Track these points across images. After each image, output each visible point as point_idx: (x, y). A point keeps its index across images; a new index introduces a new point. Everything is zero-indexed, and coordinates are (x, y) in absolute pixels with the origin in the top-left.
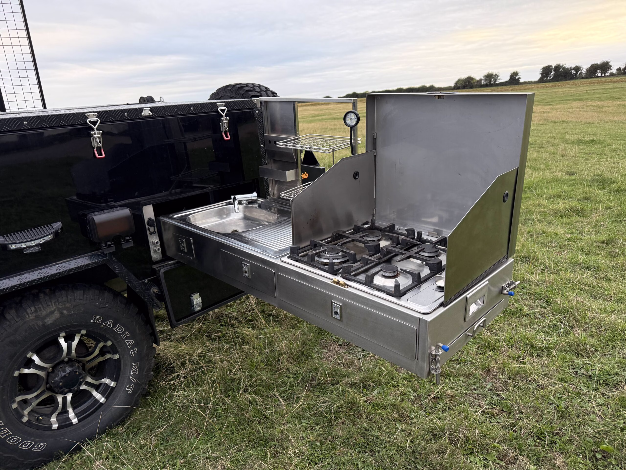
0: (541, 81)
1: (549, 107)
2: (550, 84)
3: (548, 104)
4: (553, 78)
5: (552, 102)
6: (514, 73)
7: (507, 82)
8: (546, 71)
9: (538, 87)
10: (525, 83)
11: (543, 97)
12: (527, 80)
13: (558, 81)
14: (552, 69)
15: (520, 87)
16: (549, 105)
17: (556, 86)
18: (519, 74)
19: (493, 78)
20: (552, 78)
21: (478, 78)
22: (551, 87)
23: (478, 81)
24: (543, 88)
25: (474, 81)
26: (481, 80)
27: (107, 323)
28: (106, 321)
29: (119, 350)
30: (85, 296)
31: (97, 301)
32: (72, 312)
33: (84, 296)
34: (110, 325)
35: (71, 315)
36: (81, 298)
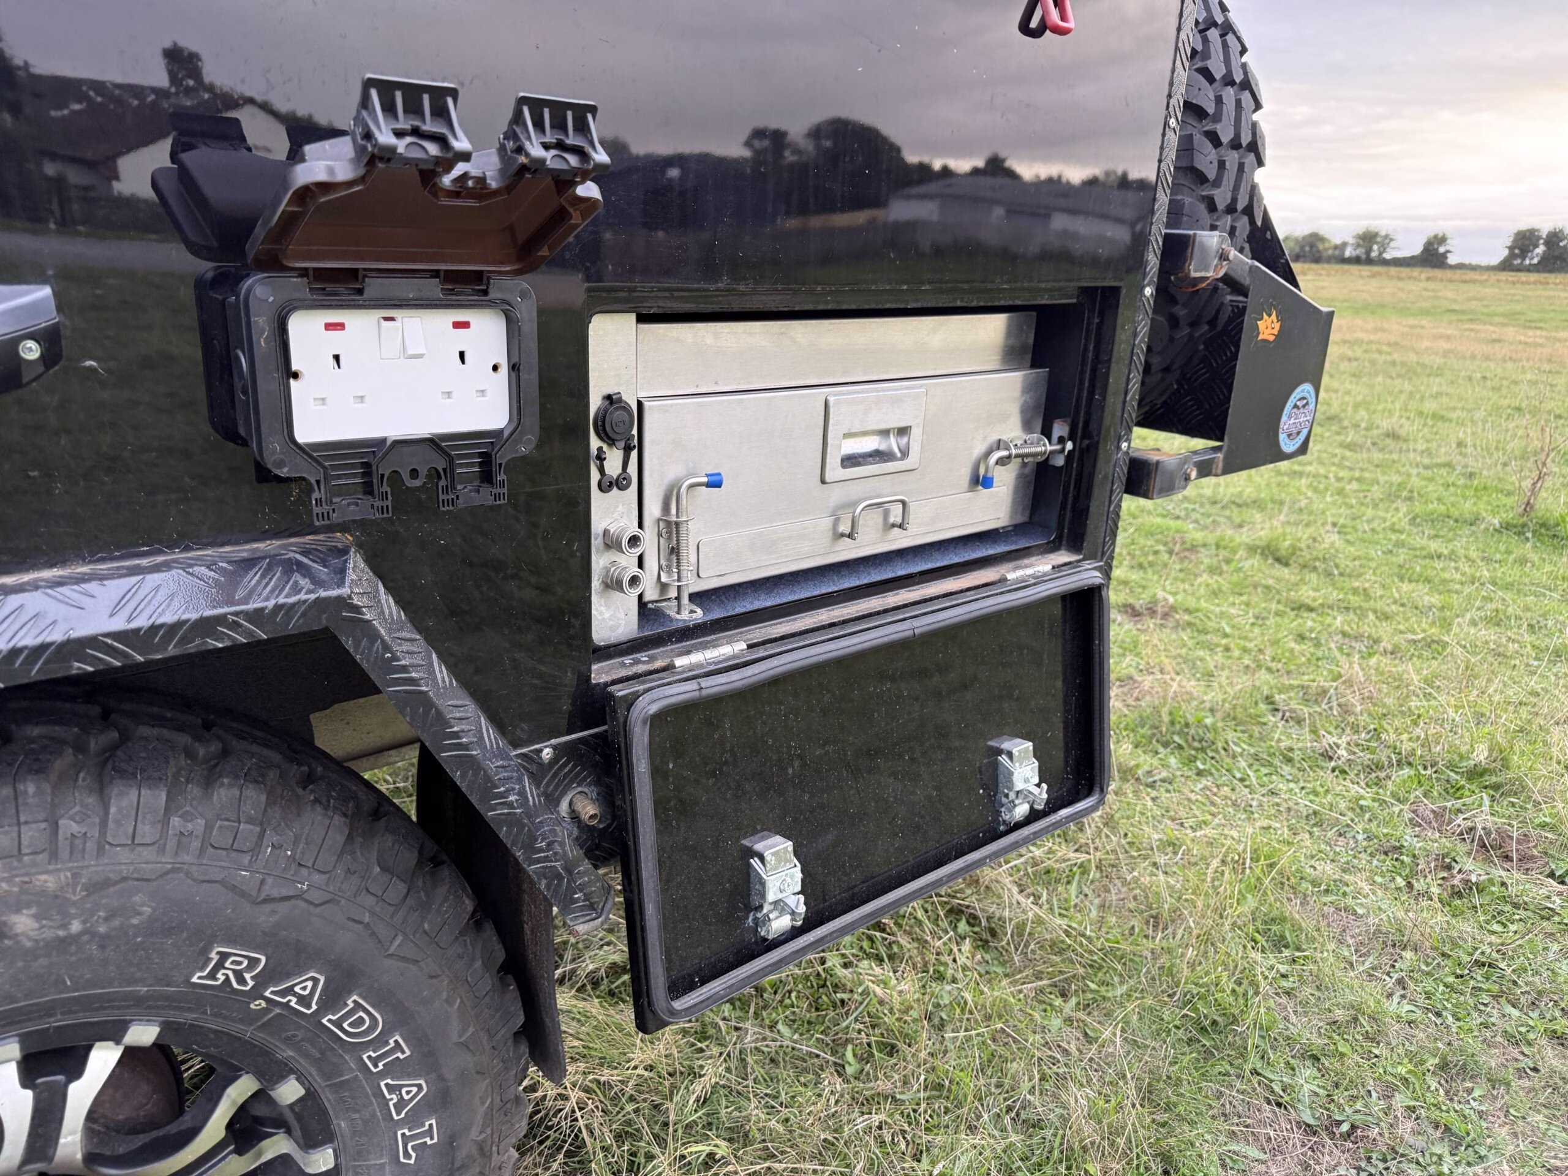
0: (1506, 266)
1: (1538, 333)
2: (1533, 277)
3: (1533, 325)
4: (1539, 262)
5: (1541, 321)
6: (1436, 237)
7: (1413, 258)
8: (1524, 242)
9: (1498, 281)
10: (1461, 266)
11: (1518, 307)
12: (1467, 261)
13: (1550, 271)
14: (1540, 238)
15: (1448, 274)
16: (1537, 328)
17: (1548, 283)
18: (1449, 241)
19: (1377, 243)
20: (1535, 261)
21: (1337, 240)
22: (1535, 283)
23: (1336, 247)
24: (1514, 283)
25: (1327, 245)
26: (1344, 245)
27: (290, 990)
28: (288, 976)
29: (341, 1125)
30: (176, 821)
31: (246, 859)
32: (76, 927)
33: (165, 822)
34: (304, 1001)
35: (64, 944)
36: (147, 831)
